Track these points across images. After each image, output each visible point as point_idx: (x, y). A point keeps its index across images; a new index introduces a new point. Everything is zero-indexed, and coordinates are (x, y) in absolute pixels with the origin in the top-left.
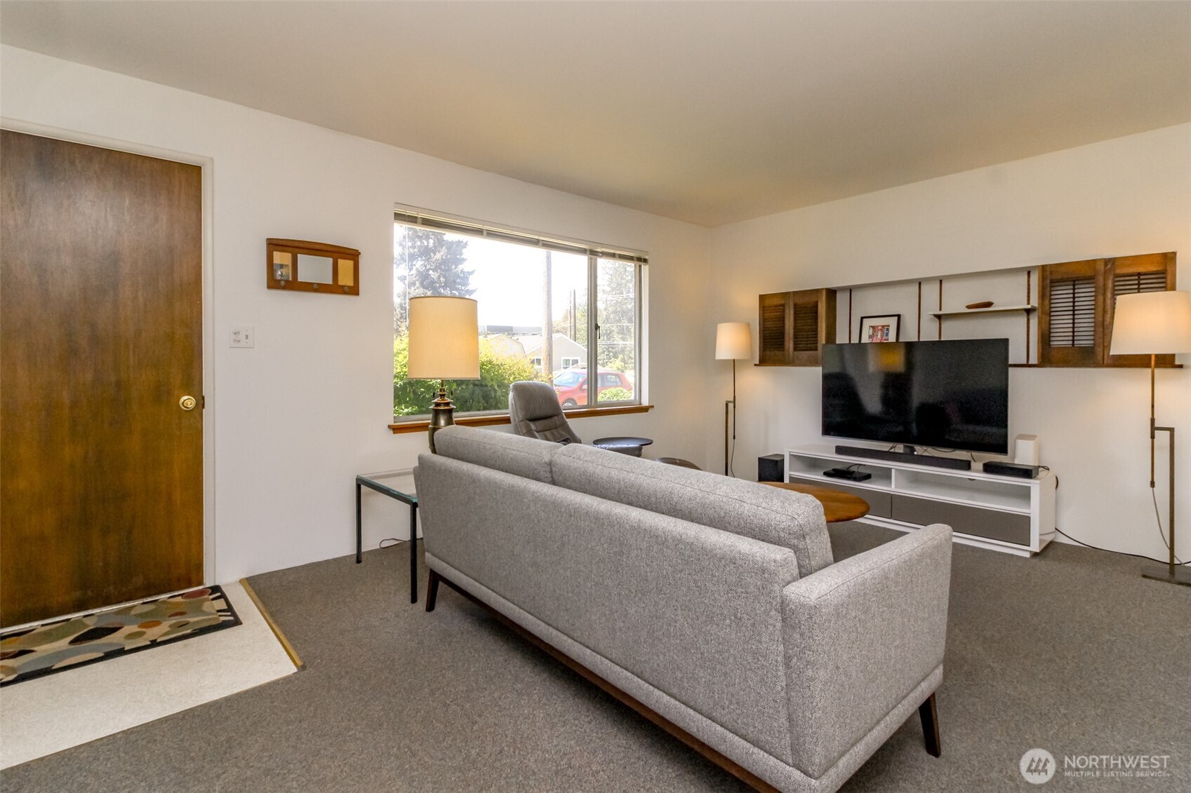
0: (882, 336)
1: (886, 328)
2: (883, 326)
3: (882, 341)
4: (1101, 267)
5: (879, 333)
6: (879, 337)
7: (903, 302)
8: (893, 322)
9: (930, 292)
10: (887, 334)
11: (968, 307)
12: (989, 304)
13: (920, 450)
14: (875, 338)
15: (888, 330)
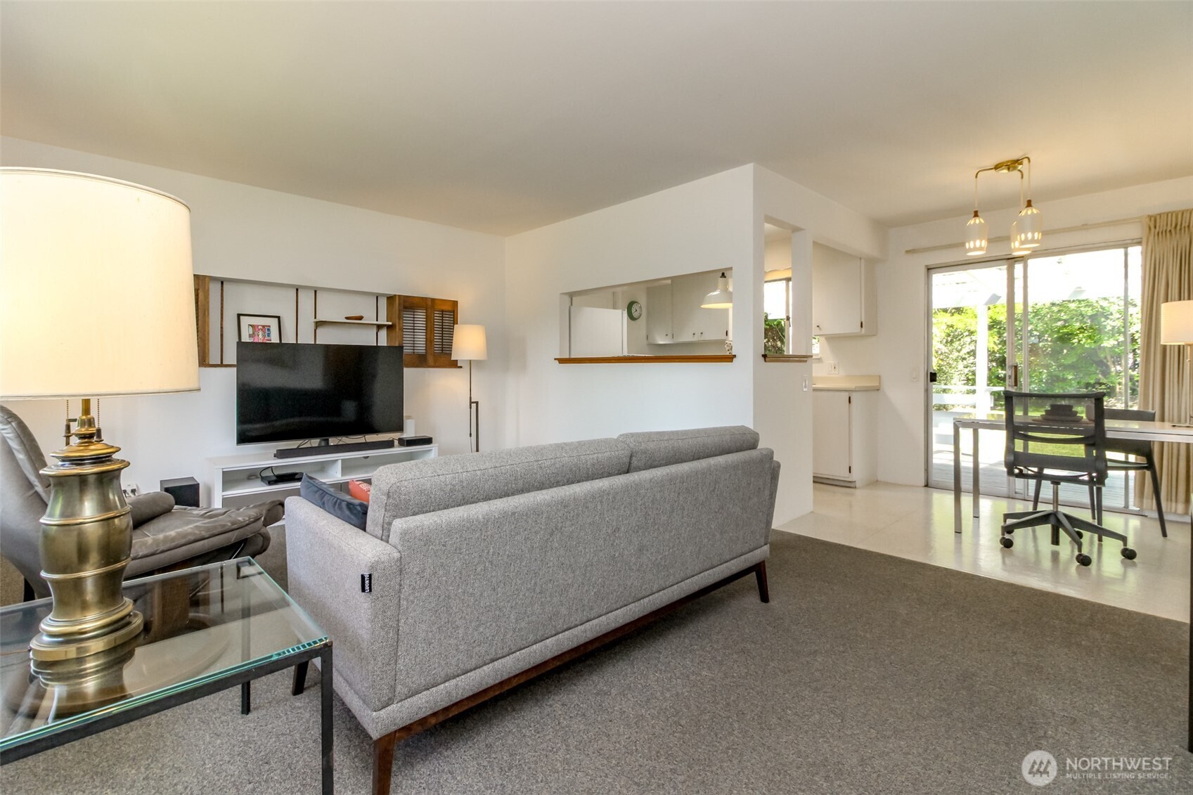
0: (264, 336)
1: (266, 329)
2: (264, 326)
3: (265, 341)
4: (429, 303)
5: (260, 333)
6: (260, 336)
7: (282, 305)
8: (273, 323)
9: (306, 300)
10: (269, 335)
11: (347, 318)
12: (361, 318)
13: (333, 441)
14: (256, 338)
15: (269, 330)
